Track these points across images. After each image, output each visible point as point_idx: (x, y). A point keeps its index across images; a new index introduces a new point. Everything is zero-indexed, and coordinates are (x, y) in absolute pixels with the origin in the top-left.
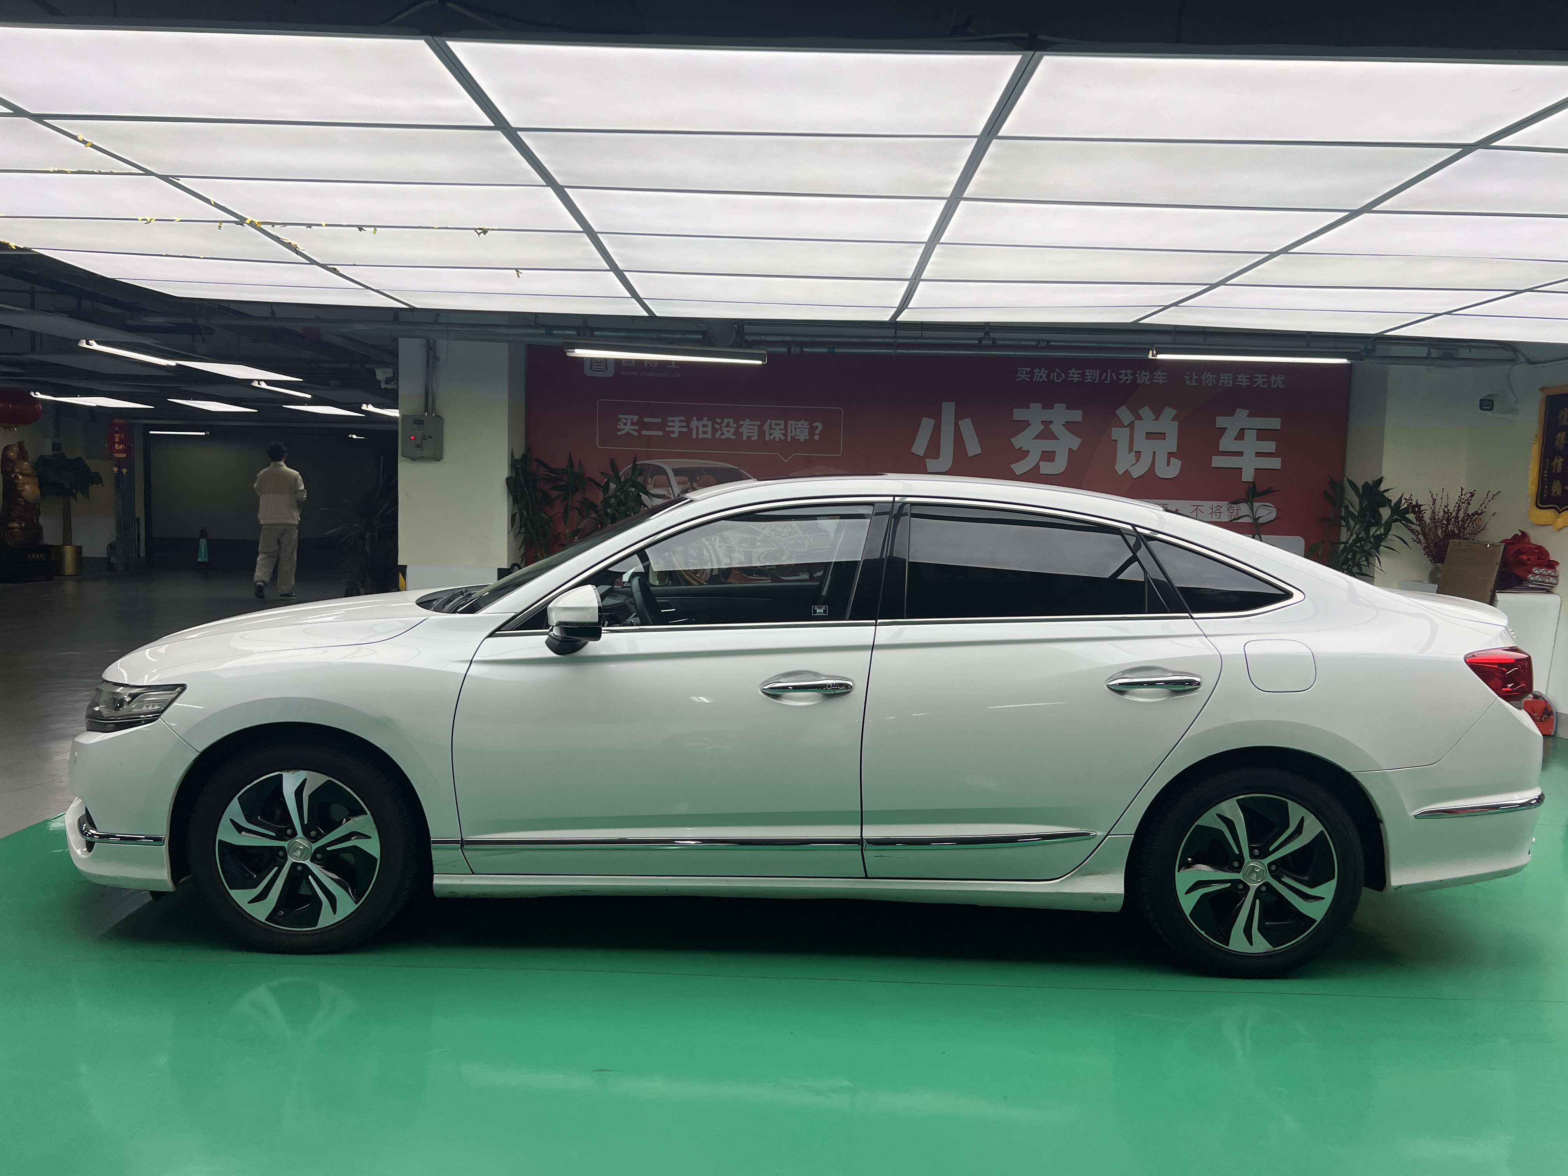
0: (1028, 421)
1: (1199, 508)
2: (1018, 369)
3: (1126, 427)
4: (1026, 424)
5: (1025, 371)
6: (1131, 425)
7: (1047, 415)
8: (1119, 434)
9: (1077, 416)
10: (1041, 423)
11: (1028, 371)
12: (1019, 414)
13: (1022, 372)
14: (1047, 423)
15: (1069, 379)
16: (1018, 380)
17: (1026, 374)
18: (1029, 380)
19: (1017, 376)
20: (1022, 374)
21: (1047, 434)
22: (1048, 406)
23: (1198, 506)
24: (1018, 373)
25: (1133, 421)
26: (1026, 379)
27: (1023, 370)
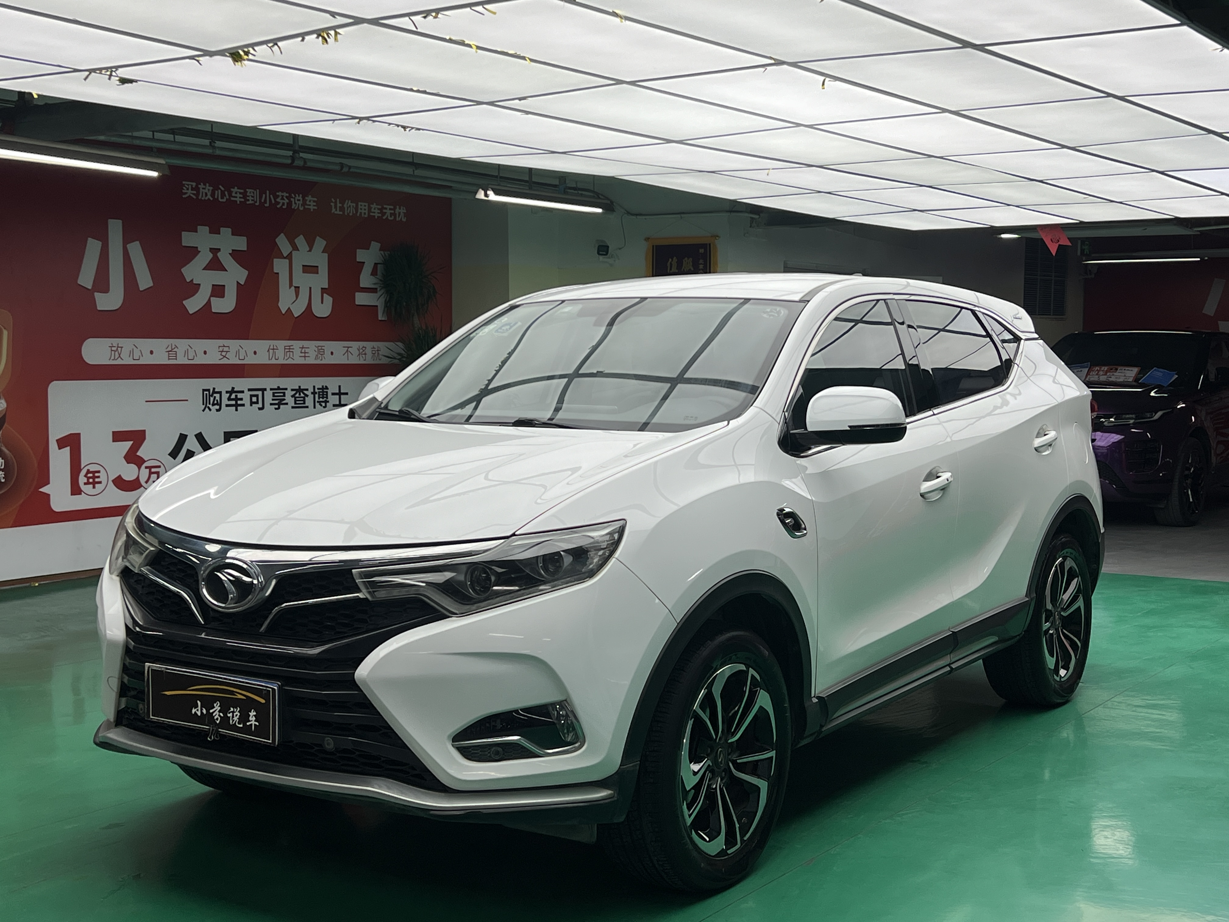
0: (197, 247)
1: (350, 349)
2: (184, 182)
3: (285, 258)
4: (194, 252)
5: (190, 186)
6: (289, 257)
7: (215, 241)
8: (280, 266)
9: (241, 244)
10: (210, 251)
11: (194, 187)
12: (188, 239)
13: (187, 187)
14: (215, 251)
15: (232, 199)
16: (184, 196)
17: (192, 190)
18: (194, 197)
19: (184, 191)
20: (188, 189)
21: (215, 265)
22: (215, 230)
23: (348, 347)
24: (184, 188)
25: (291, 252)
26: (192, 195)
27: (188, 185)
